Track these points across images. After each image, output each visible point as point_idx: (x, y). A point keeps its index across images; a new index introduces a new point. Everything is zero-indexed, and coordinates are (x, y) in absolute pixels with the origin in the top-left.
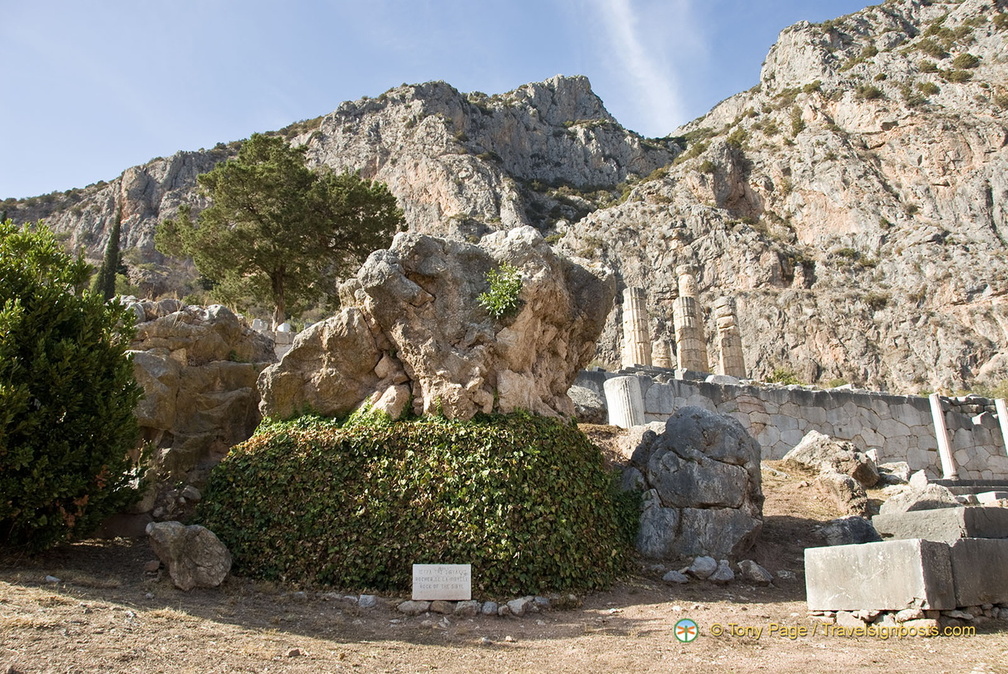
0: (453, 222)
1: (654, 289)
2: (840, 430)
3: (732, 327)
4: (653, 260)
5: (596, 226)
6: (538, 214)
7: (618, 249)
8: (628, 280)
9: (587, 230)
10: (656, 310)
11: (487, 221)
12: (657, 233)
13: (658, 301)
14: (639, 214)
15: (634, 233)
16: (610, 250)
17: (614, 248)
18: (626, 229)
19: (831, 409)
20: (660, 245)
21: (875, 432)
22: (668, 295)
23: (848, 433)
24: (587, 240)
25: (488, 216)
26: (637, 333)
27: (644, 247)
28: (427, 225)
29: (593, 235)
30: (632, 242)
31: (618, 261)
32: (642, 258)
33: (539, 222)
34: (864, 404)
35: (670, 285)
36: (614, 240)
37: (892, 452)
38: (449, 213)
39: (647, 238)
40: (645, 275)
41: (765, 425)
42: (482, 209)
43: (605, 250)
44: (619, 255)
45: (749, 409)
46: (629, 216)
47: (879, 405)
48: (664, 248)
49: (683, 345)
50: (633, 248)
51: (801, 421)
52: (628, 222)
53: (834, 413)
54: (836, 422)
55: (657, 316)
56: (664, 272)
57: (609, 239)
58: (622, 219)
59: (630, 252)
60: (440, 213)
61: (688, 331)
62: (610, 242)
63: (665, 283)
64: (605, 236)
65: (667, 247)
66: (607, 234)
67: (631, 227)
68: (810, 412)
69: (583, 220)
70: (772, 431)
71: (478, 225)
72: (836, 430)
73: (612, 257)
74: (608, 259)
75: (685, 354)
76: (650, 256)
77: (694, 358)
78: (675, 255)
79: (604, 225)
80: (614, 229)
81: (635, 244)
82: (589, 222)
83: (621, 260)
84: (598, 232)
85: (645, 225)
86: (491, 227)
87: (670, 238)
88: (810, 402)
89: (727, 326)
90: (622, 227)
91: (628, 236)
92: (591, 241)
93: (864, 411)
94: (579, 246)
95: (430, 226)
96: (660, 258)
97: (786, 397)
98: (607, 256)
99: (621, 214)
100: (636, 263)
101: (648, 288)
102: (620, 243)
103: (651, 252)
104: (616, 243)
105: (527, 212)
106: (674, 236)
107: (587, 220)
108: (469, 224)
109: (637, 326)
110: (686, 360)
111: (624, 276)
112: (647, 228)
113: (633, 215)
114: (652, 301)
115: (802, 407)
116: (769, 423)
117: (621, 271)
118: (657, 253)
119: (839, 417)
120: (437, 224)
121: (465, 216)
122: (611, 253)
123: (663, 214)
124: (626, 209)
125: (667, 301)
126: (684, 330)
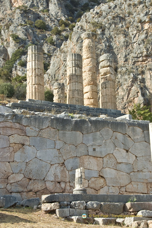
0: (18, 11)
1: (132, 55)
2: (94, 150)
3: (108, 75)
4: (133, 36)
5: (99, 14)
6: (74, 8)
7: (111, 30)
8: (116, 50)
9: (93, 17)
10: (132, 68)
11: (40, 12)
12: (136, 19)
13: (134, 63)
14: (126, 6)
15: (123, 19)
16: (107, 30)
17: (109, 29)
18: (117, 16)
19: (88, 133)
20: (138, 27)
21: (127, 151)
22: (141, 59)
23: (101, 152)
24: (93, 24)
25: (41, 8)
26: (34, 77)
27: (128, 28)
28: (3, 12)
29: (96, 20)
30: (120, 25)
31: (111, 37)
32: (126, 35)
33: (73, 13)
34: (119, 130)
35: (142, 53)
36: (109, 23)
37: (140, 168)
38: (16, 5)
39: (130, 22)
40: (127, 46)
41: (23, 145)
42: (37, 3)
43: (103, 31)
44: (112, 33)
45: (10, 132)
46: (120, 8)
47: (134, 131)
48: (140, 29)
49: (70, 87)
50: (121, 29)
51: (58, 142)
52: (119, 12)
53: (90, 137)
54: (91, 143)
55: (132, 72)
56: (139, 44)
57: (106, 23)
58: (116, 10)
59: (118, 32)
60: (11, 5)
61: (74, 77)
62: (106, 25)
63: (139, 51)
64: (103, 21)
65: (142, 28)
66: (105, 20)
67: (121, 15)
68: (67, 135)
69: (92, 10)
70: (29, 150)
71: (34, 13)
72: (90, 149)
73: (108, 36)
74: (104, 36)
75: (71, 93)
76: (131, 34)
77: (76, 96)
78: (147, 33)
79: (104, 14)
80: (109, 17)
81: (122, 27)
82: (95, 12)
83: (113, 36)
84: (100, 19)
85: (130, 13)
86: (42, 15)
87: (145, 22)
88: (68, 127)
89: (105, 74)
90: (115, 16)
91: (118, 21)
92: (95, 25)
93: (120, 136)
94: (88, 27)
95: (5, 13)
96: (137, 35)
97: (47, 123)
98: (104, 34)
99: (116, 6)
100: (122, 39)
101: (128, 54)
102: (113, 25)
103: (132, 31)
104: (111, 26)
105: (66, 6)
106: (147, 20)
107: (94, 10)
108: (28, 13)
109: (34, 73)
110: (71, 97)
111: (114, 47)
112: (131, 16)
113: (123, 7)
114: (130, 63)
115: (61, 132)
116: (27, 143)
117: (113, 44)
118: (135, 32)
119: (94, 139)
120: (9, 12)
121: (26, 7)
122: (107, 32)
123: (141, 6)
124: (119, 3)
125: (140, 63)
126: (71, 76)
